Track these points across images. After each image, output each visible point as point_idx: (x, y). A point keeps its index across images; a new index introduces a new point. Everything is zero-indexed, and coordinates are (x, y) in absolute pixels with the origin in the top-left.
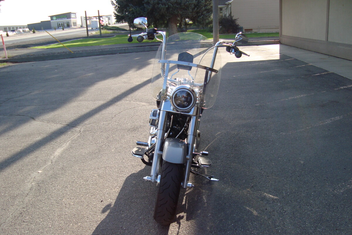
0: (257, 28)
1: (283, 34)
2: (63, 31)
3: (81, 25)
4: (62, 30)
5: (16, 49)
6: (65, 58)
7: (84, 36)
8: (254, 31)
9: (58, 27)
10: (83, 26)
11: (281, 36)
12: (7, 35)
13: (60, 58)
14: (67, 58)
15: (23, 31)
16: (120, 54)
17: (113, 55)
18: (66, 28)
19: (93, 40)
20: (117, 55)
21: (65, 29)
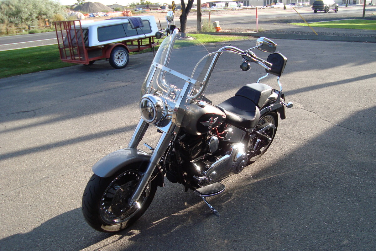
2: (346, 8)
3: (370, 2)
4: (345, 6)
5: (275, 23)
6: (306, 40)
7: (358, 16)
9: (343, 4)
10: (372, 4)
12: (285, 8)
13: (301, 39)
14: (308, 40)
15: (303, 5)
16: (368, 43)
17: (359, 43)
18: (351, 5)
19: (367, 21)
20: (364, 43)
21: (348, 6)
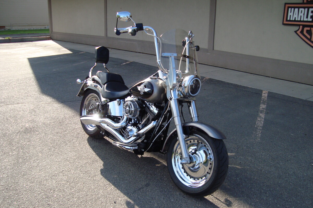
0: (10, 25)
1: (54, 31)
8: (7, 28)
11: (52, 33)
